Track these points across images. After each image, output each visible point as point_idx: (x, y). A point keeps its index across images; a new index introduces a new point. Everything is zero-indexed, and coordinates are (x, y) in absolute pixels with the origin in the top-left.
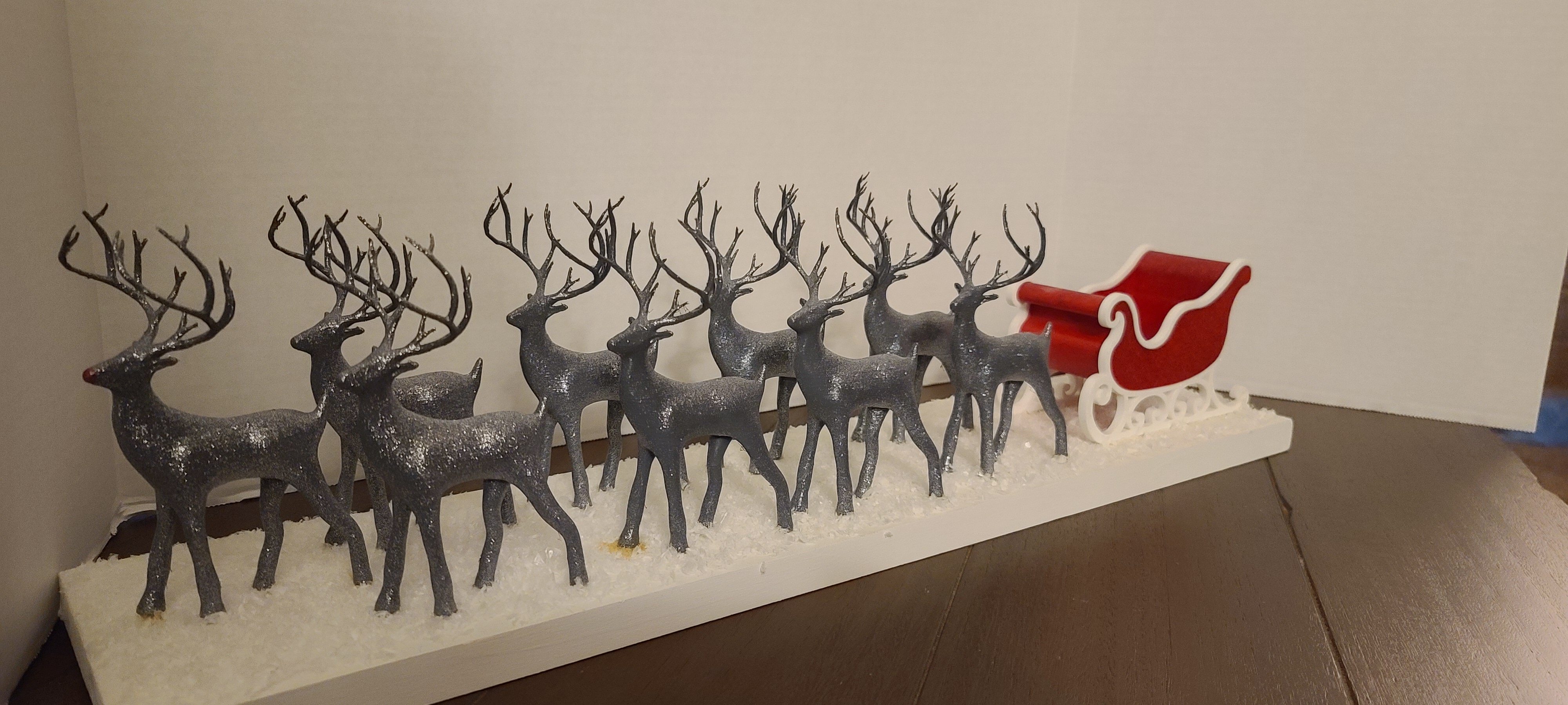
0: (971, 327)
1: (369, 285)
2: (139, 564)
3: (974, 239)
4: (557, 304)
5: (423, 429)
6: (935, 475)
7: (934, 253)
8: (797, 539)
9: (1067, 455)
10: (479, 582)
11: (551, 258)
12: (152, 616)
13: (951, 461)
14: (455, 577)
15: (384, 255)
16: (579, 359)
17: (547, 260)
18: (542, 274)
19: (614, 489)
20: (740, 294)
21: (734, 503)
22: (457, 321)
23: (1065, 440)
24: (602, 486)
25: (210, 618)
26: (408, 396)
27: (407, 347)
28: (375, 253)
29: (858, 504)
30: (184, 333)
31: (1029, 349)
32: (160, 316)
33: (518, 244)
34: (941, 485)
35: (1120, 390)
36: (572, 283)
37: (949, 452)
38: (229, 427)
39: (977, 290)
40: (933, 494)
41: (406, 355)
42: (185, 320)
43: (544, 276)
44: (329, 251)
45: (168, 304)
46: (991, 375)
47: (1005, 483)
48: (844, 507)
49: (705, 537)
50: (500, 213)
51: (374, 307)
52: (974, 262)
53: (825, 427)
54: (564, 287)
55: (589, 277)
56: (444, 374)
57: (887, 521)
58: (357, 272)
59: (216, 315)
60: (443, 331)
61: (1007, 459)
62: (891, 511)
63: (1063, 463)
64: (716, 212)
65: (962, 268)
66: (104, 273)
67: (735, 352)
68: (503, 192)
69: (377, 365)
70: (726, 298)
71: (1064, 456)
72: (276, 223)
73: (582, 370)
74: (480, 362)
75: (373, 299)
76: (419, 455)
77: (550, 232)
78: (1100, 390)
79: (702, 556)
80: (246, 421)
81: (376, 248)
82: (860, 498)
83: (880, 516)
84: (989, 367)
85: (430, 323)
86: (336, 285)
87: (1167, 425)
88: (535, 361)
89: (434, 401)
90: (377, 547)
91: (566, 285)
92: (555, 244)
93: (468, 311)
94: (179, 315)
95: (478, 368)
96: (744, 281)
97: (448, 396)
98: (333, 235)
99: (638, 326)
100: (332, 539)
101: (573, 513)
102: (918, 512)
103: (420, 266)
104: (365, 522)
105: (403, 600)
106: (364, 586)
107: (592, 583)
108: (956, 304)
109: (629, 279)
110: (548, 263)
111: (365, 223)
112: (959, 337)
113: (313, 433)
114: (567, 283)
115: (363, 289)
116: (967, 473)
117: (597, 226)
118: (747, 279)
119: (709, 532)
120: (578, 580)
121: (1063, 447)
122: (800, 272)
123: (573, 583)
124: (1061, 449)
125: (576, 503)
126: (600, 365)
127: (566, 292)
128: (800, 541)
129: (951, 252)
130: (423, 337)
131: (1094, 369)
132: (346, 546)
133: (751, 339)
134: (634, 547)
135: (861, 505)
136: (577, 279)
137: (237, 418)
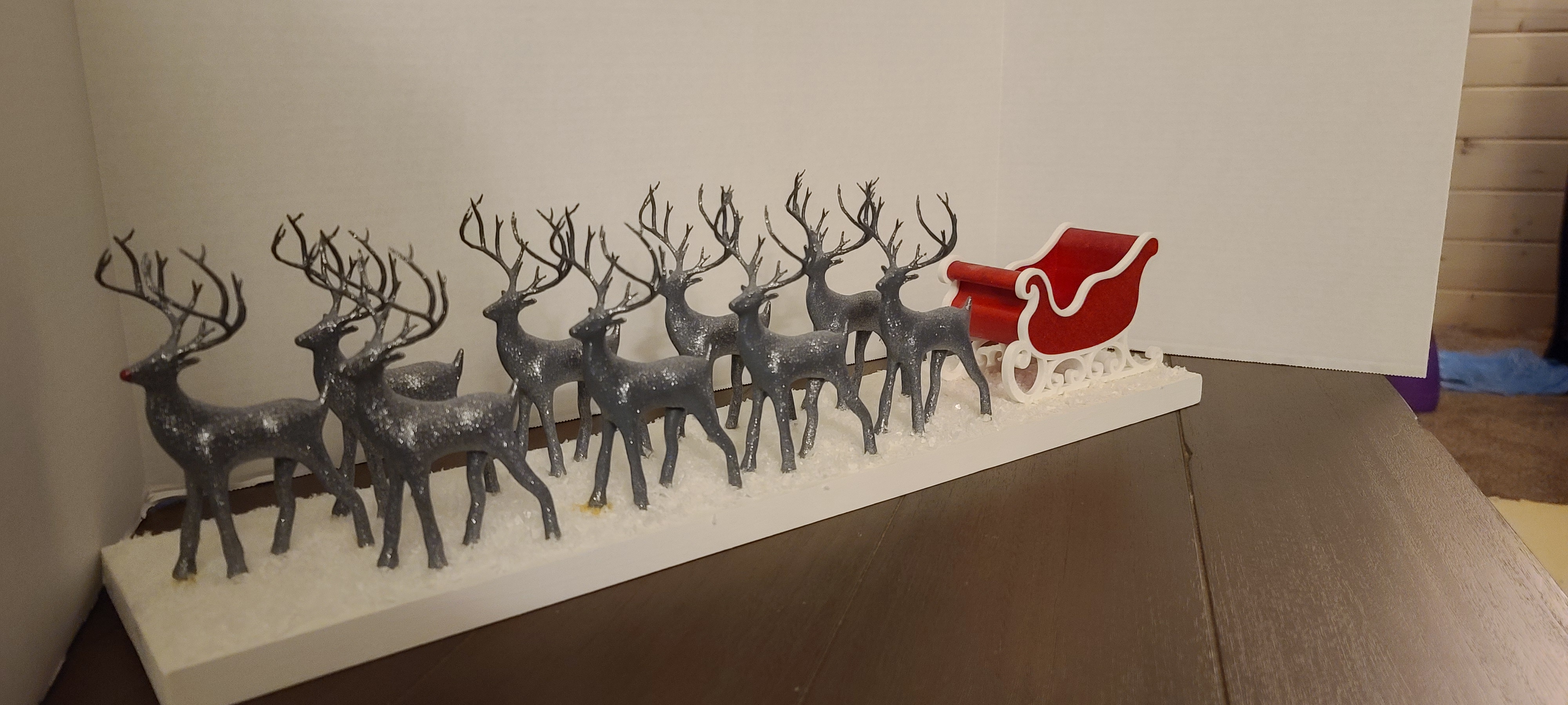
0: (896, 303)
1: (361, 289)
2: (172, 540)
3: (898, 226)
4: (527, 299)
5: (411, 410)
6: (868, 435)
7: (865, 240)
8: (745, 495)
9: (991, 414)
10: (466, 541)
11: (520, 259)
12: (186, 579)
13: (886, 424)
14: (446, 537)
15: (372, 264)
16: (549, 346)
17: (518, 260)
18: (514, 273)
19: (587, 460)
20: (691, 283)
21: (692, 467)
22: (436, 317)
23: (989, 401)
24: (576, 457)
25: (237, 578)
26: (398, 384)
27: (395, 340)
28: (364, 262)
29: (801, 463)
30: (204, 336)
31: (951, 321)
32: (182, 321)
33: (491, 246)
34: (874, 443)
35: (1038, 355)
36: (540, 280)
37: (884, 416)
38: (245, 415)
39: (900, 271)
40: (867, 452)
41: (393, 347)
42: (204, 325)
43: (515, 275)
44: (325, 261)
45: (189, 311)
46: (916, 346)
47: (933, 440)
48: (788, 466)
49: (665, 496)
50: (474, 220)
51: (366, 308)
52: (897, 247)
53: (768, 399)
54: (533, 283)
55: (555, 275)
56: (430, 363)
57: (825, 476)
58: (350, 278)
59: (231, 319)
60: (425, 326)
61: (937, 419)
62: (830, 468)
63: (988, 422)
64: (669, 211)
65: (887, 252)
66: (132, 287)
67: (689, 335)
68: (475, 202)
69: (370, 356)
70: (678, 287)
71: (988, 415)
72: (277, 239)
73: (552, 356)
74: (461, 352)
75: (364, 301)
76: (409, 432)
77: (517, 237)
78: (1021, 354)
79: (661, 511)
80: (257, 409)
81: (365, 257)
82: (804, 458)
83: (819, 472)
84: (914, 338)
85: (413, 320)
86: (332, 290)
87: (1087, 384)
88: (510, 350)
89: (421, 387)
90: (378, 516)
91: (534, 282)
92: (524, 247)
93: (445, 308)
94: (199, 320)
95: (460, 357)
96: (694, 271)
97: (434, 382)
98: (327, 247)
99: (595, 316)
100: (338, 510)
101: (549, 482)
102: (853, 467)
103: (403, 272)
104: (368, 496)
105: (401, 558)
106: (367, 547)
107: (564, 537)
108: (880, 284)
109: (587, 274)
110: (519, 263)
111: (355, 236)
112: (886, 313)
113: (316, 419)
114: (535, 280)
115: (356, 292)
116: (900, 433)
117: (557, 229)
118: (697, 269)
119: (667, 492)
120: (552, 535)
121: (986, 408)
122: (741, 262)
123: (547, 537)
124: (985, 409)
125: (553, 472)
126: (568, 350)
127: (535, 287)
128: (748, 496)
129: (877, 238)
130: (408, 331)
131: (1013, 337)
132: (350, 517)
133: (704, 323)
134: (601, 507)
135: (804, 464)
136: (544, 276)
137: (252, 407)
